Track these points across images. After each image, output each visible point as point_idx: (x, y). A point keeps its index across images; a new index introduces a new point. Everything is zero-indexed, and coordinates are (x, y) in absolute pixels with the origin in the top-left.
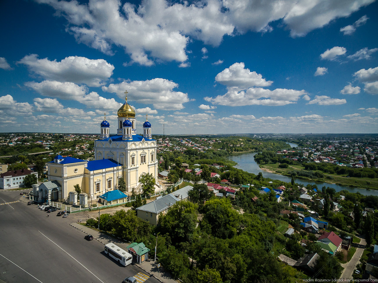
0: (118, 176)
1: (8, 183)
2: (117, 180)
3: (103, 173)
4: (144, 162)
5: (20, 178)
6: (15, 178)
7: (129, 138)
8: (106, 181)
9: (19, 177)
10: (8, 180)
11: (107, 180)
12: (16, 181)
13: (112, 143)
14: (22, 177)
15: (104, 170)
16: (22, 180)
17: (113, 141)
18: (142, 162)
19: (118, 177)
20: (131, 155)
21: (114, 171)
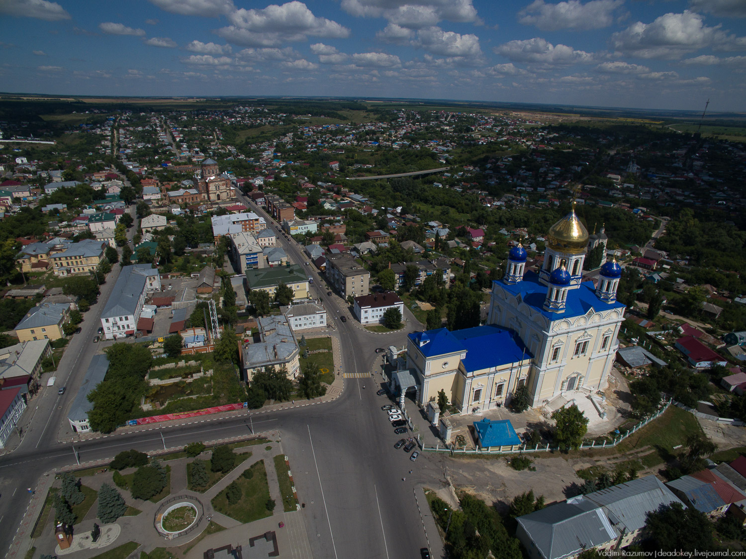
0: (518, 376)
1: (366, 315)
2: (516, 382)
3: (489, 374)
4: (583, 352)
5: (381, 310)
6: (375, 309)
7: (557, 309)
8: (494, 385)
9: (379, 308)
10: (366, 312)
11: (496, 384)
12: (376, 313)
13: (521, 304)
14: (382, 308)
15: (493, 369)
16: (382, 313)
17: (524, 301)
18: (577, 353)
19: (518, 379)
20: (553, 344)
21: (512, 368)
